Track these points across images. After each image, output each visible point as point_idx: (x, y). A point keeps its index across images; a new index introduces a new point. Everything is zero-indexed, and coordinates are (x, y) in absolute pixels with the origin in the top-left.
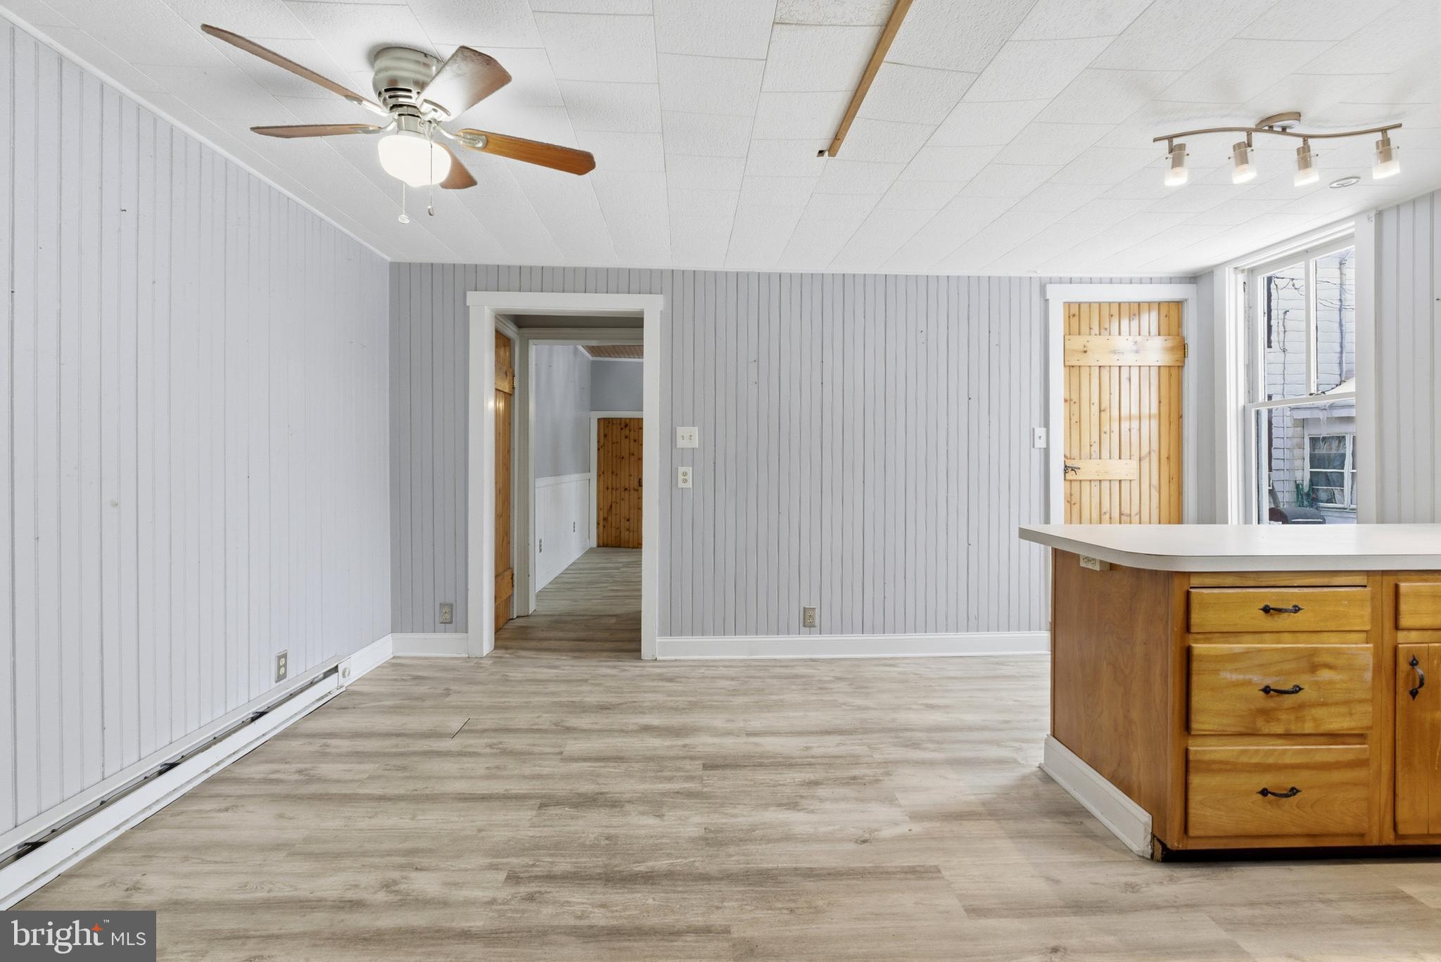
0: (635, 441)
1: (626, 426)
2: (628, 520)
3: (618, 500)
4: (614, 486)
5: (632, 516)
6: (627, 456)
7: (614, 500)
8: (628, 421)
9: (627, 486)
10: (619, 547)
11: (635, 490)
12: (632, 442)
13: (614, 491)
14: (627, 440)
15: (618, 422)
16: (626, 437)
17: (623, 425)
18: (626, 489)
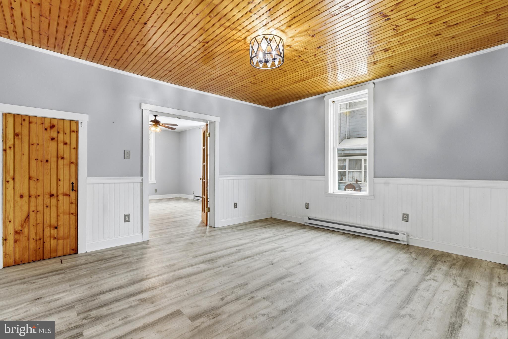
0: (66, 144)
1: (52, 127)
2: (56, 228)
3: (40, 208)
4: (33, 193)
5: (61, 223)
6: (54, 159)
7: (33, 208)
8: (55, 123)
9: (54, 192)
10: (43, 259)
11: (65, 195)
12: (61, 145)
13: (33, 200)
14: (54, 144)
15: (39, 122)
16: (53, 139)
17: (47, 125)
18: (52, 195)
